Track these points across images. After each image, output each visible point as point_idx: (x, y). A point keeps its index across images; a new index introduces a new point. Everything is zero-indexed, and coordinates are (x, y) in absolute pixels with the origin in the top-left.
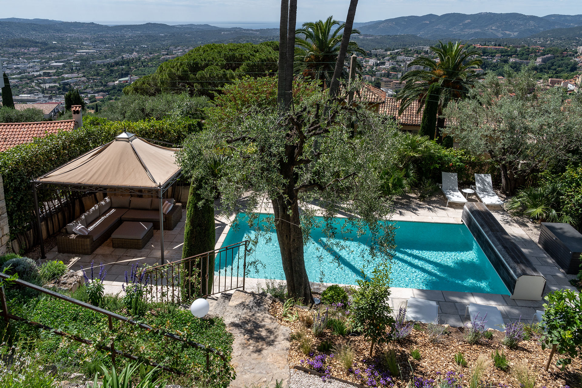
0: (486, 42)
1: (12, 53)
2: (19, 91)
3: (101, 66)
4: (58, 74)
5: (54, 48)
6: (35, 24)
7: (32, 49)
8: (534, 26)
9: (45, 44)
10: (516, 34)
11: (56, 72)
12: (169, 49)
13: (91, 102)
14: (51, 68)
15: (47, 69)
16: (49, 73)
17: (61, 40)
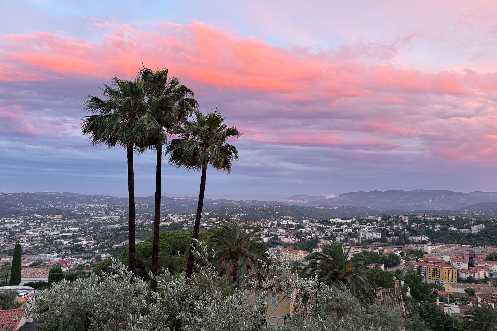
0: (425, 213)
1: (40, 219)
2: (39, 251)
3: (110, 230)
4: (73, 237)
5: (74, 215)
6: (62, 196)
7: (57, 216)
8: (463, 200)
9: (68, 211)
10: (450, 206)
11: (72, 235)
12: (167, 217)
13: (97, 261)
14: (69, 232)
15: (66, 232)
16: (67, 236)
17: (82, 209)
